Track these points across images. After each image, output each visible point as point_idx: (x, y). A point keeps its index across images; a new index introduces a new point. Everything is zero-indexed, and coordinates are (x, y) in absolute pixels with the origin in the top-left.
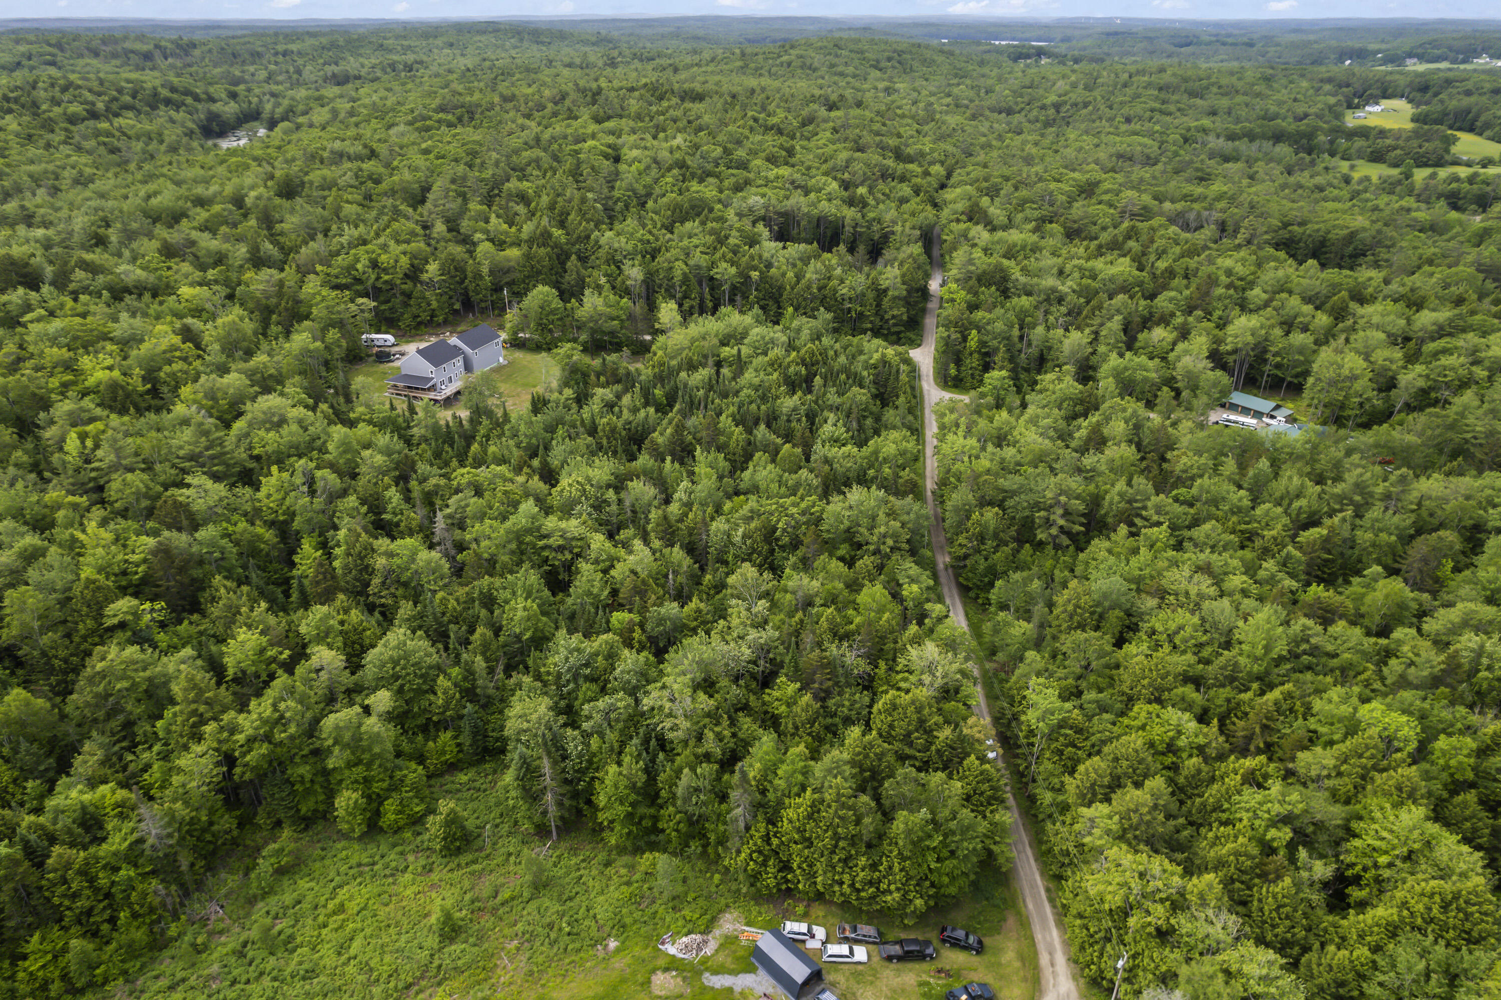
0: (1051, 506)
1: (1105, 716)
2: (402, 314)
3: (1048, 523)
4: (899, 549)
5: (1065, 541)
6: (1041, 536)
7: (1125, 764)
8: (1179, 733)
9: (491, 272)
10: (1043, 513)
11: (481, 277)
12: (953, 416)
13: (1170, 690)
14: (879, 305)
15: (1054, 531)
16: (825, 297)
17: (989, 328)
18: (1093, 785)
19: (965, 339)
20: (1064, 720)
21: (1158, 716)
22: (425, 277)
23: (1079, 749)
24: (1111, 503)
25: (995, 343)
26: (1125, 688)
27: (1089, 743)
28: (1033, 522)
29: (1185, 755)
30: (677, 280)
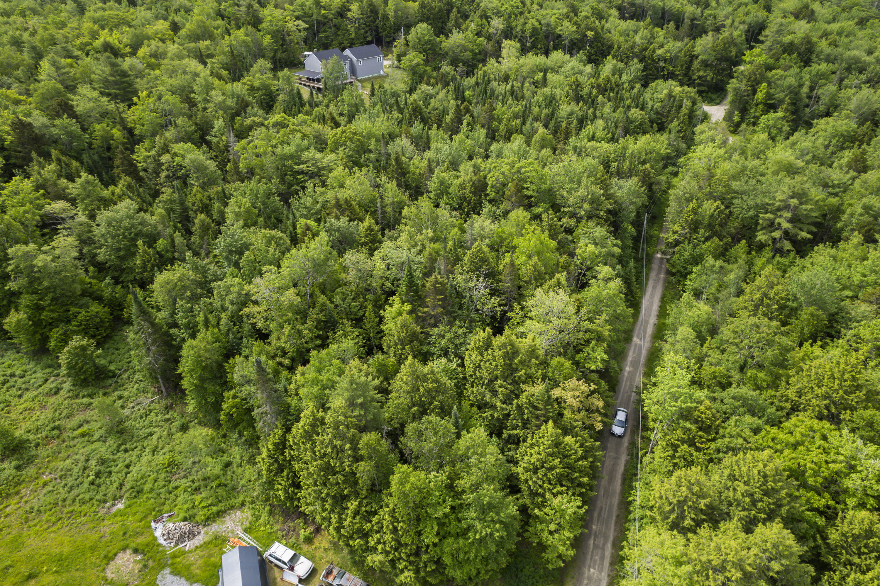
0: (779, 209)
1: (748, 419)
2: (332, 41)
3: (772, 226)
4: (598, 217)
5: (787, 245)
6: (761, 237)
7: (741, 488)
8: (852, 468)
9: (396, 16)
10: (769, 216)
11: (388, 19)
12: (711, 133)
13: (853, 409)
14: (689, 68)
15: (777, 234)
16: (645, 57)
17: (779, 82)
18: (681, 503)
19: (754, 92)
20: (689, 410)
21: (824, 438)
22: (350, 14)
23: (698, 450)
24: (852, 215)
25: (782, 95)
26: (791, 393)
27: (713, 446)
28: (757, 223)
29: (851, 502)
30: (527, 34)
